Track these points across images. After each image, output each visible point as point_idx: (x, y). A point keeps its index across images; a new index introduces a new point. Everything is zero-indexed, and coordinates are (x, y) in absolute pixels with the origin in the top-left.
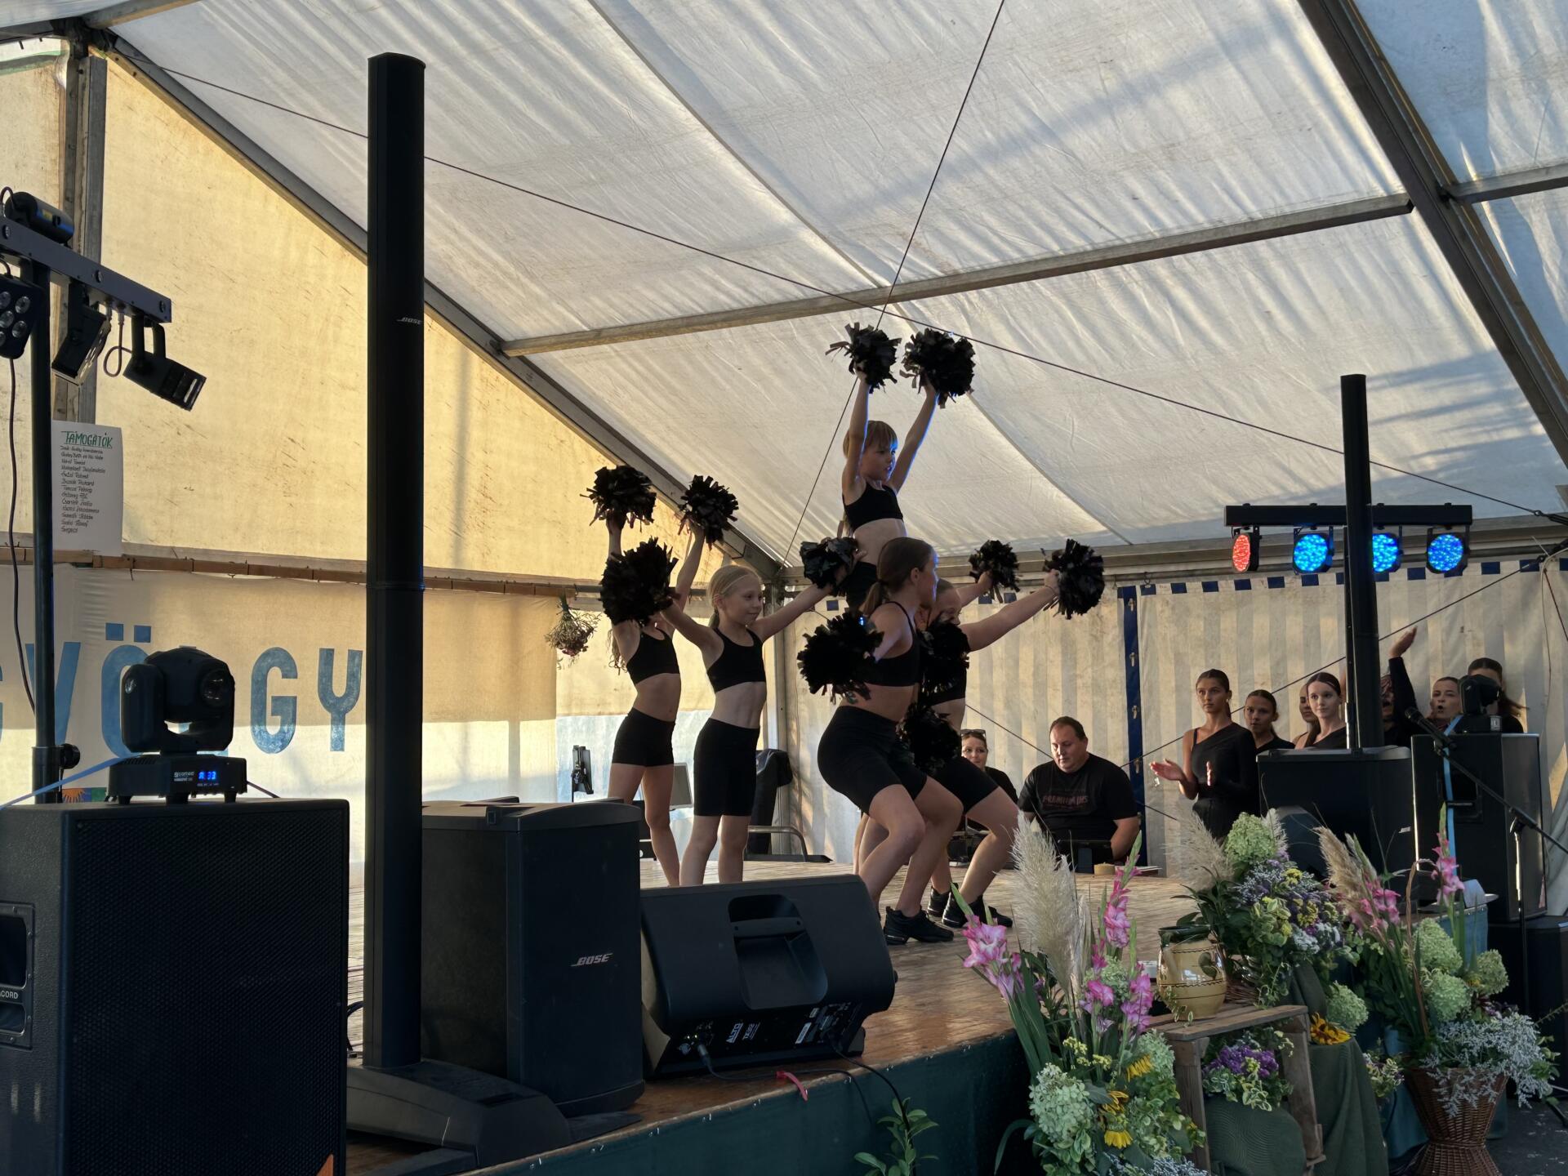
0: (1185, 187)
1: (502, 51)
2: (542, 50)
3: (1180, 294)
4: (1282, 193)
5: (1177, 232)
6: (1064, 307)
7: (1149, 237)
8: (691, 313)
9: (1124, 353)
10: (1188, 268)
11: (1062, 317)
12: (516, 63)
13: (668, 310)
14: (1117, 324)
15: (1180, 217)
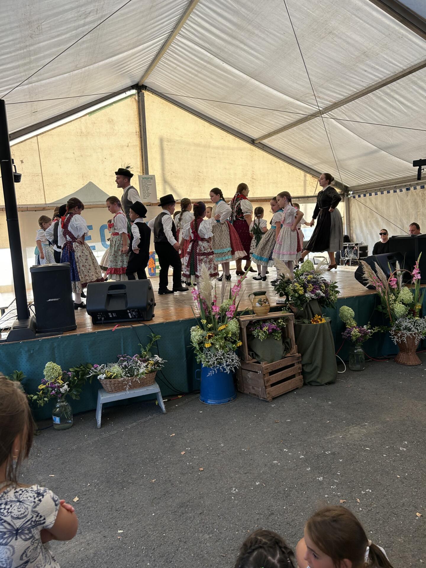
0: (377, 64)
1: (202, 70)
2: (208, 68)
3: (397, 96)
4: (407, 59)
5: (385, 78)
6: (368, 107)
7: (378, 81)
8: (285, 125)
9: (391, 117)
10: (395, 89)
11: (369, 110)
12: (207, 73)
13: (279, 126)
14: (385, 109)
15: (382, 73)
